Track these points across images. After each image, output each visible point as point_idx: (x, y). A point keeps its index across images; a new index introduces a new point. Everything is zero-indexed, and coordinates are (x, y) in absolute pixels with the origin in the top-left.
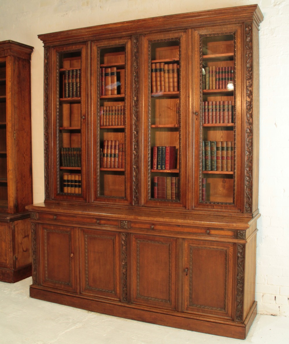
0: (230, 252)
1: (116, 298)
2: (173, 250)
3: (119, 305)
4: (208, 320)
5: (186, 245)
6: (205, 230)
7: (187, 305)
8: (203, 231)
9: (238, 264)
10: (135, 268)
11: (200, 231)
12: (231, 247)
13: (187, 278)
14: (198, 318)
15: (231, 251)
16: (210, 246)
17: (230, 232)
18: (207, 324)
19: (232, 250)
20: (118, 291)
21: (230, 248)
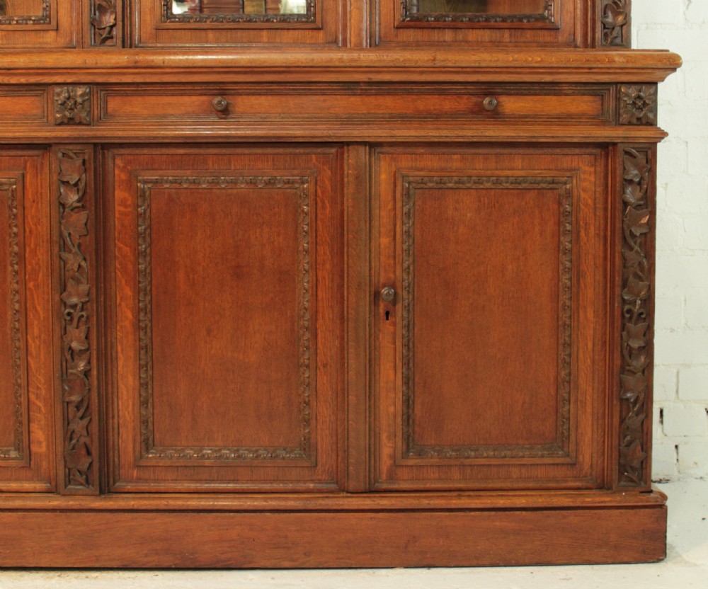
0: (584, 190)
1: (30, 480)
2: (320, 204)
3: (54, 510)
4: (501, 502)
5: (383, 177)
6: (474, 99)
7: (393, 457)
8: (464, 103)
9: (624, 238)
10: (130, 315)
11: (448, 104)
12: (587, 168)
13: (392, 328)
14: (455, 503)
15: (585, 184)
16: (497, 172)
17: (586, 98)
18: (500, 521)
19: (592, 179)
20: (40, 443)
21: (584, 173)
